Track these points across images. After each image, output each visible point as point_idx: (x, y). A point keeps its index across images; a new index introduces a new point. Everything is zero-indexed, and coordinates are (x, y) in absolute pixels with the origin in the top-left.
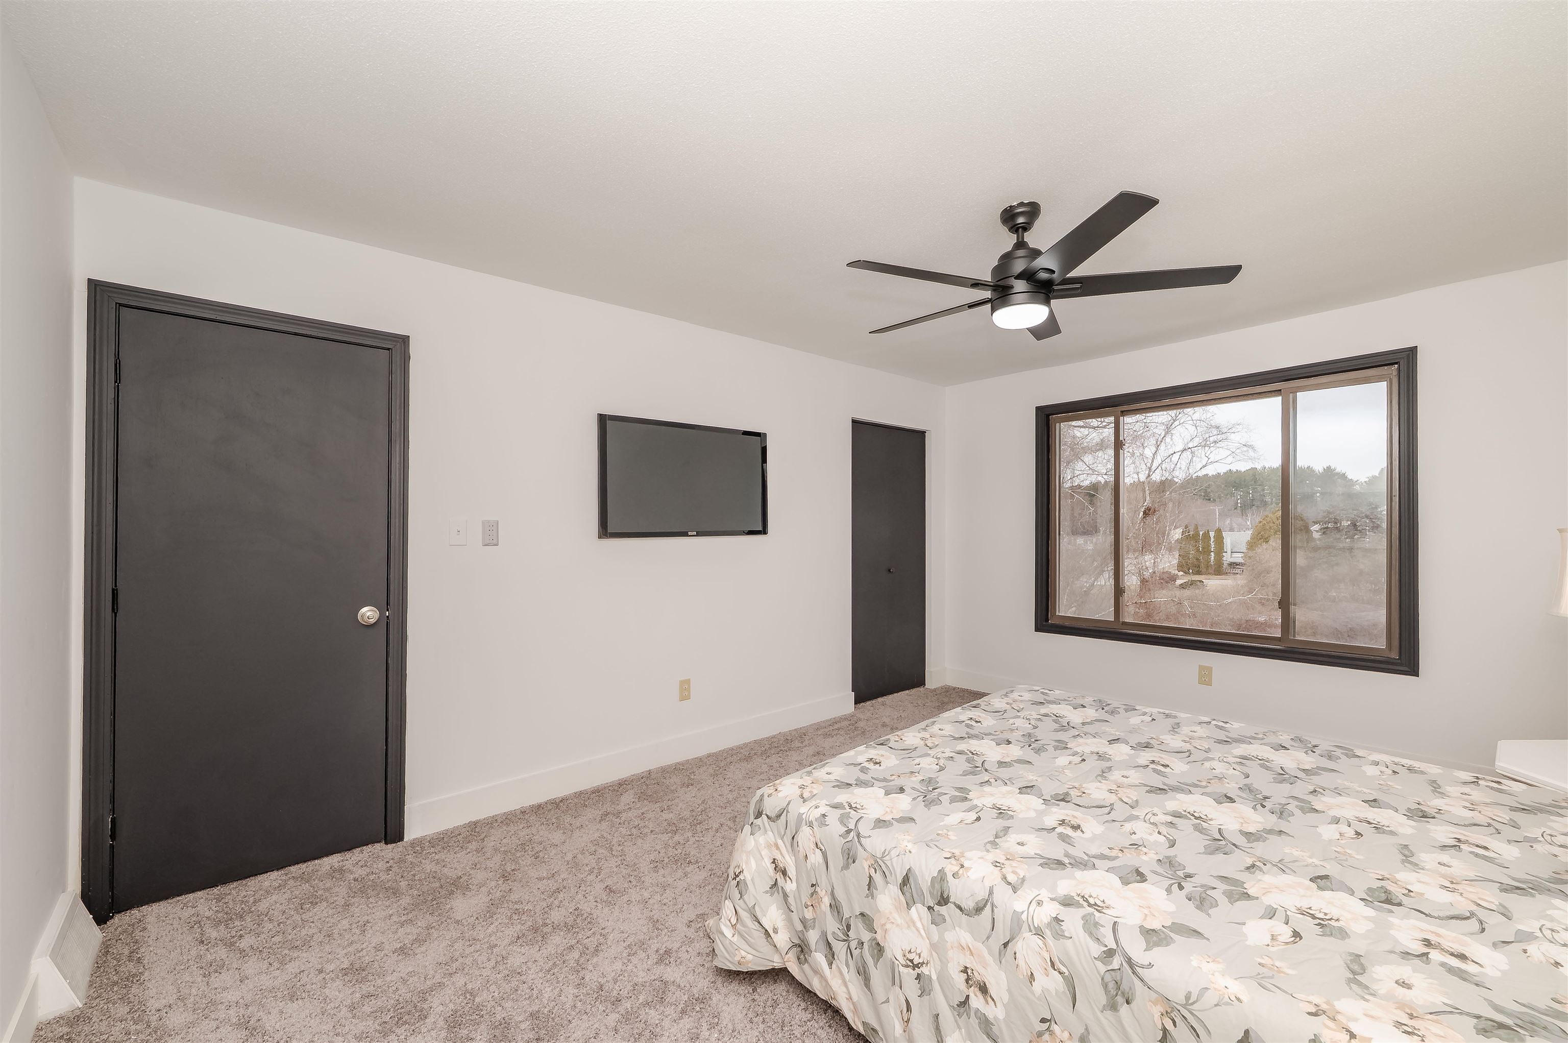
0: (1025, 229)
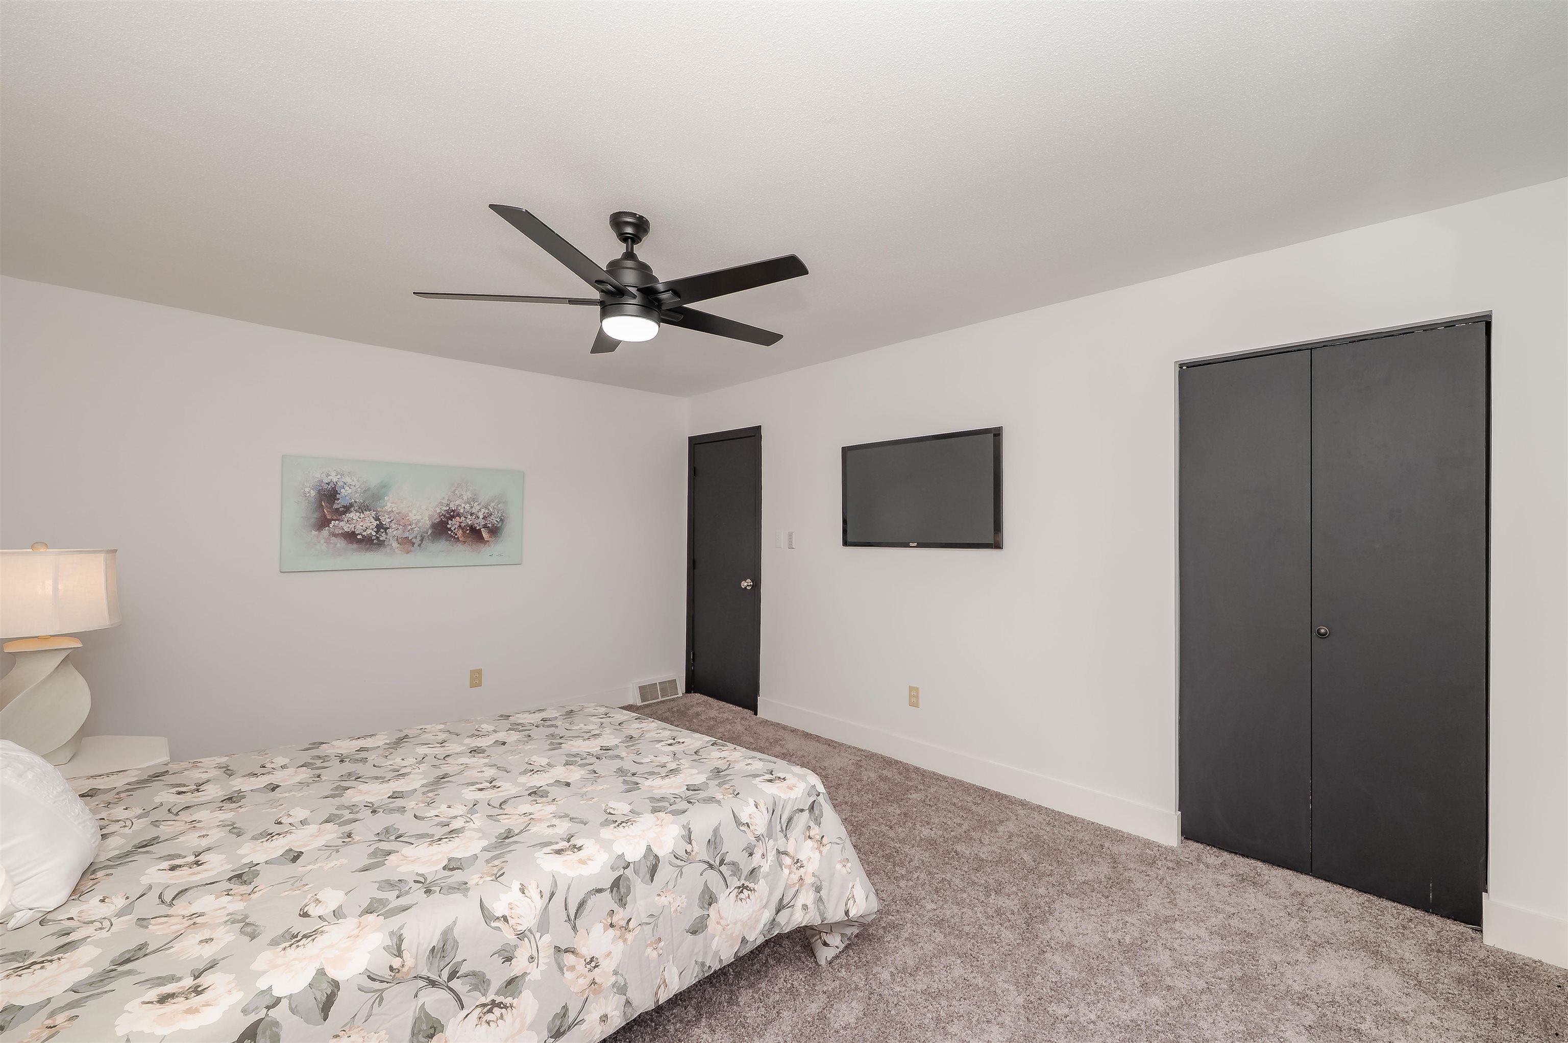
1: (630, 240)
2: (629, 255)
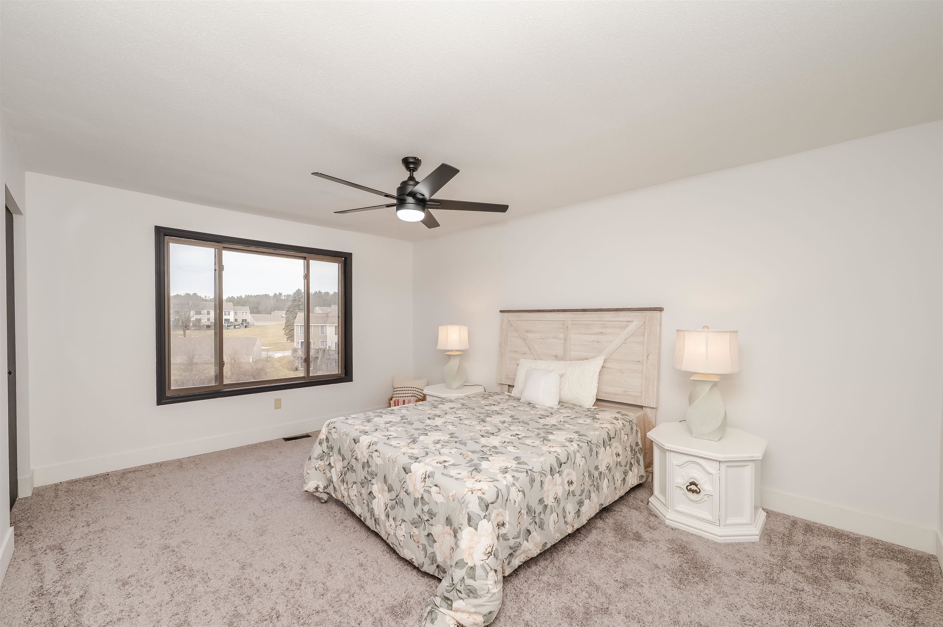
0: (414, 171)
1: (412, 170)
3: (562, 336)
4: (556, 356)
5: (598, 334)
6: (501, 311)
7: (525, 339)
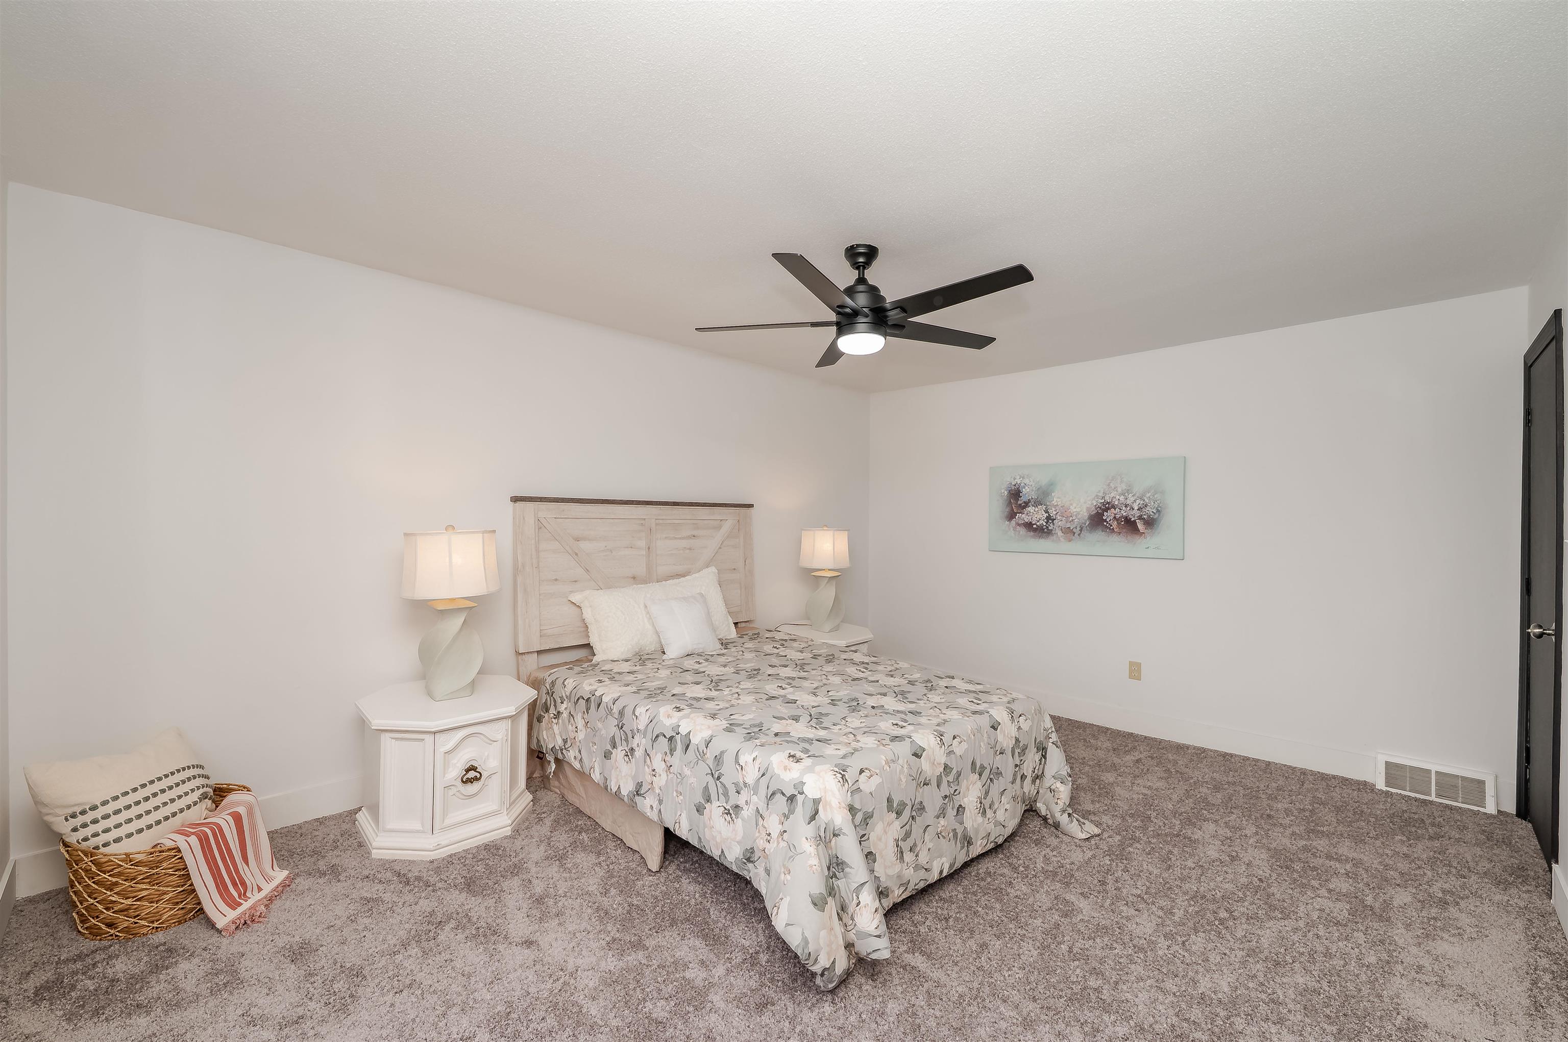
2: (861, 280)
3: (642, 543)
4: (634, 578)
5: (689, 537)
6: (516, 499)
7: (577, 554)
